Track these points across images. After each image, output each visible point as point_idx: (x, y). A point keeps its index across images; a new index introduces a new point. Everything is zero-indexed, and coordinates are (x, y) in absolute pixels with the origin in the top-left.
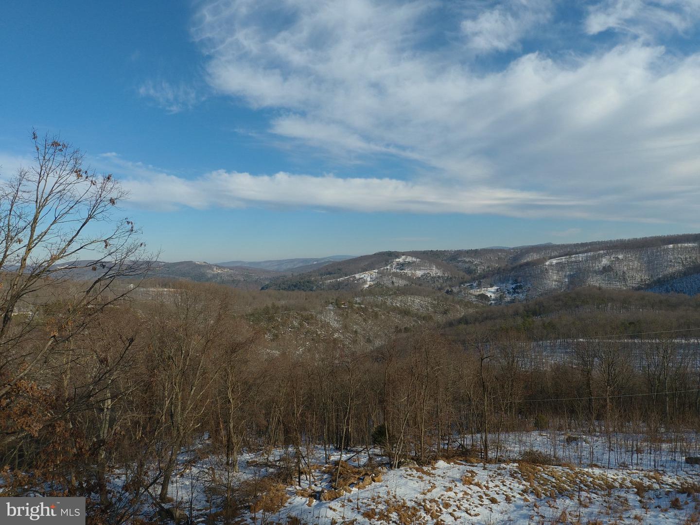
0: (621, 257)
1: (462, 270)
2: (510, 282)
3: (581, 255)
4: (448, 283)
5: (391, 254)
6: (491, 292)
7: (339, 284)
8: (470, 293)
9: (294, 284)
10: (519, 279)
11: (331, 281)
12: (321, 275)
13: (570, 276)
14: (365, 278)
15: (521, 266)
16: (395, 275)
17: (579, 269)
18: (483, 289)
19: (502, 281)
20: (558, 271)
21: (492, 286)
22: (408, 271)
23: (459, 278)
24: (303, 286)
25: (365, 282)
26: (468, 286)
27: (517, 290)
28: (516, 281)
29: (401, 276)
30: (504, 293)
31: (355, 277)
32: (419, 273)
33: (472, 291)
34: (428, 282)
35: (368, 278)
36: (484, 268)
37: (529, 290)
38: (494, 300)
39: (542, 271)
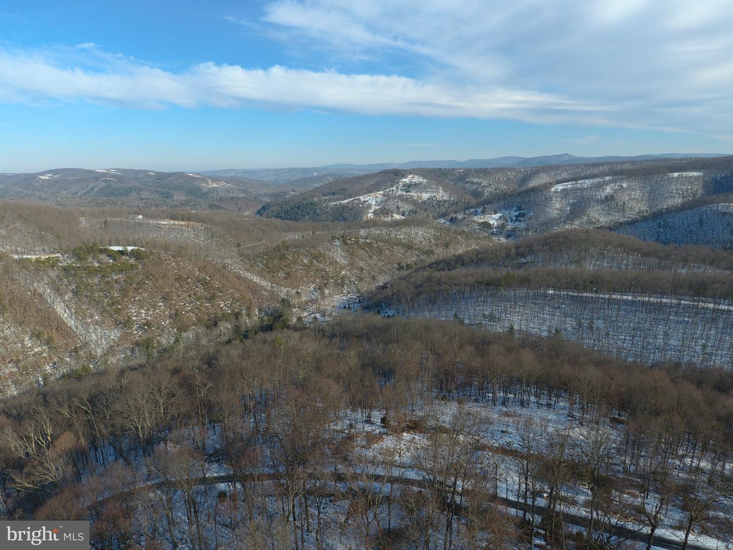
0: (625, 185)
1: (469, 192)
2: (515, 209)
3: (587, 181)
4: (454, 207)
5: (397, 173)
6: (493, 219)
7: (344, 207)
8: (473, 221)
9: (297, 205)
10: (523, 206)
11: (335, 203)
12: (325, 195)
13: (573, 205)
14: (370, 202)
15: (527, 192)
16: (401, 198)
17: (583, 197)
18: (487, 216)
19: (507, 207)
20: (562, 199)
21: (495, 213)
22: (414, 194)
23: (465, 202)
24: (306, 209)
25: (370, 206)
26: (472, 212)
27: (519, 218)
28: (519, 209)
29: (406, 200)
30: (506, 221)
31: (359, 199)
32: (425, 196)
33: (476, 218)
34: (434, 206)
35: (373, 200)
36: (491, 190)
37: (531, 218)
38: (496, 228)
39: (546, 199)
